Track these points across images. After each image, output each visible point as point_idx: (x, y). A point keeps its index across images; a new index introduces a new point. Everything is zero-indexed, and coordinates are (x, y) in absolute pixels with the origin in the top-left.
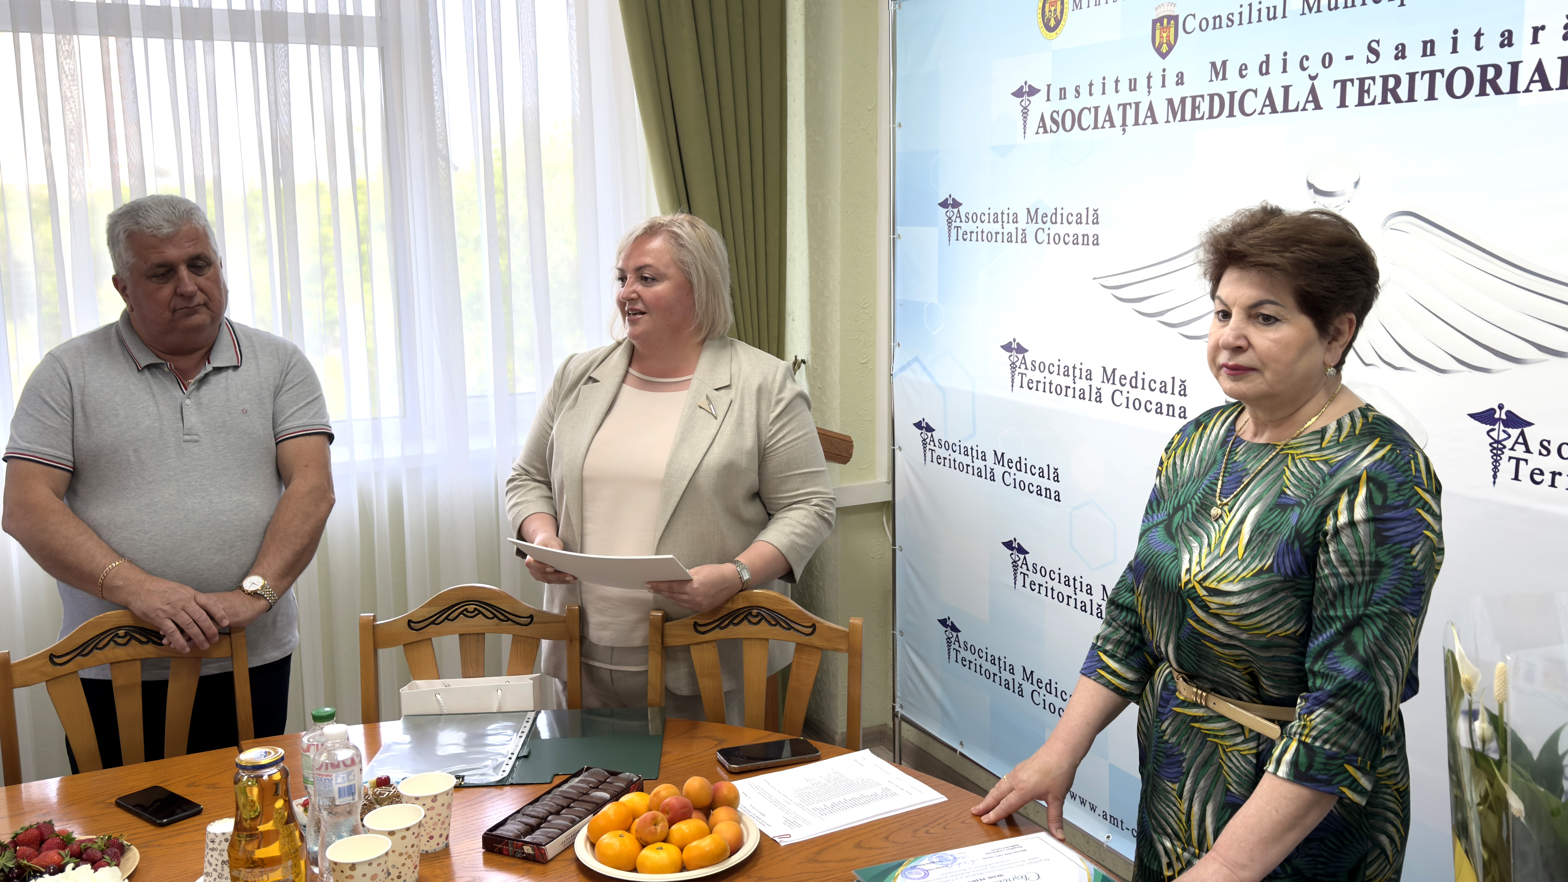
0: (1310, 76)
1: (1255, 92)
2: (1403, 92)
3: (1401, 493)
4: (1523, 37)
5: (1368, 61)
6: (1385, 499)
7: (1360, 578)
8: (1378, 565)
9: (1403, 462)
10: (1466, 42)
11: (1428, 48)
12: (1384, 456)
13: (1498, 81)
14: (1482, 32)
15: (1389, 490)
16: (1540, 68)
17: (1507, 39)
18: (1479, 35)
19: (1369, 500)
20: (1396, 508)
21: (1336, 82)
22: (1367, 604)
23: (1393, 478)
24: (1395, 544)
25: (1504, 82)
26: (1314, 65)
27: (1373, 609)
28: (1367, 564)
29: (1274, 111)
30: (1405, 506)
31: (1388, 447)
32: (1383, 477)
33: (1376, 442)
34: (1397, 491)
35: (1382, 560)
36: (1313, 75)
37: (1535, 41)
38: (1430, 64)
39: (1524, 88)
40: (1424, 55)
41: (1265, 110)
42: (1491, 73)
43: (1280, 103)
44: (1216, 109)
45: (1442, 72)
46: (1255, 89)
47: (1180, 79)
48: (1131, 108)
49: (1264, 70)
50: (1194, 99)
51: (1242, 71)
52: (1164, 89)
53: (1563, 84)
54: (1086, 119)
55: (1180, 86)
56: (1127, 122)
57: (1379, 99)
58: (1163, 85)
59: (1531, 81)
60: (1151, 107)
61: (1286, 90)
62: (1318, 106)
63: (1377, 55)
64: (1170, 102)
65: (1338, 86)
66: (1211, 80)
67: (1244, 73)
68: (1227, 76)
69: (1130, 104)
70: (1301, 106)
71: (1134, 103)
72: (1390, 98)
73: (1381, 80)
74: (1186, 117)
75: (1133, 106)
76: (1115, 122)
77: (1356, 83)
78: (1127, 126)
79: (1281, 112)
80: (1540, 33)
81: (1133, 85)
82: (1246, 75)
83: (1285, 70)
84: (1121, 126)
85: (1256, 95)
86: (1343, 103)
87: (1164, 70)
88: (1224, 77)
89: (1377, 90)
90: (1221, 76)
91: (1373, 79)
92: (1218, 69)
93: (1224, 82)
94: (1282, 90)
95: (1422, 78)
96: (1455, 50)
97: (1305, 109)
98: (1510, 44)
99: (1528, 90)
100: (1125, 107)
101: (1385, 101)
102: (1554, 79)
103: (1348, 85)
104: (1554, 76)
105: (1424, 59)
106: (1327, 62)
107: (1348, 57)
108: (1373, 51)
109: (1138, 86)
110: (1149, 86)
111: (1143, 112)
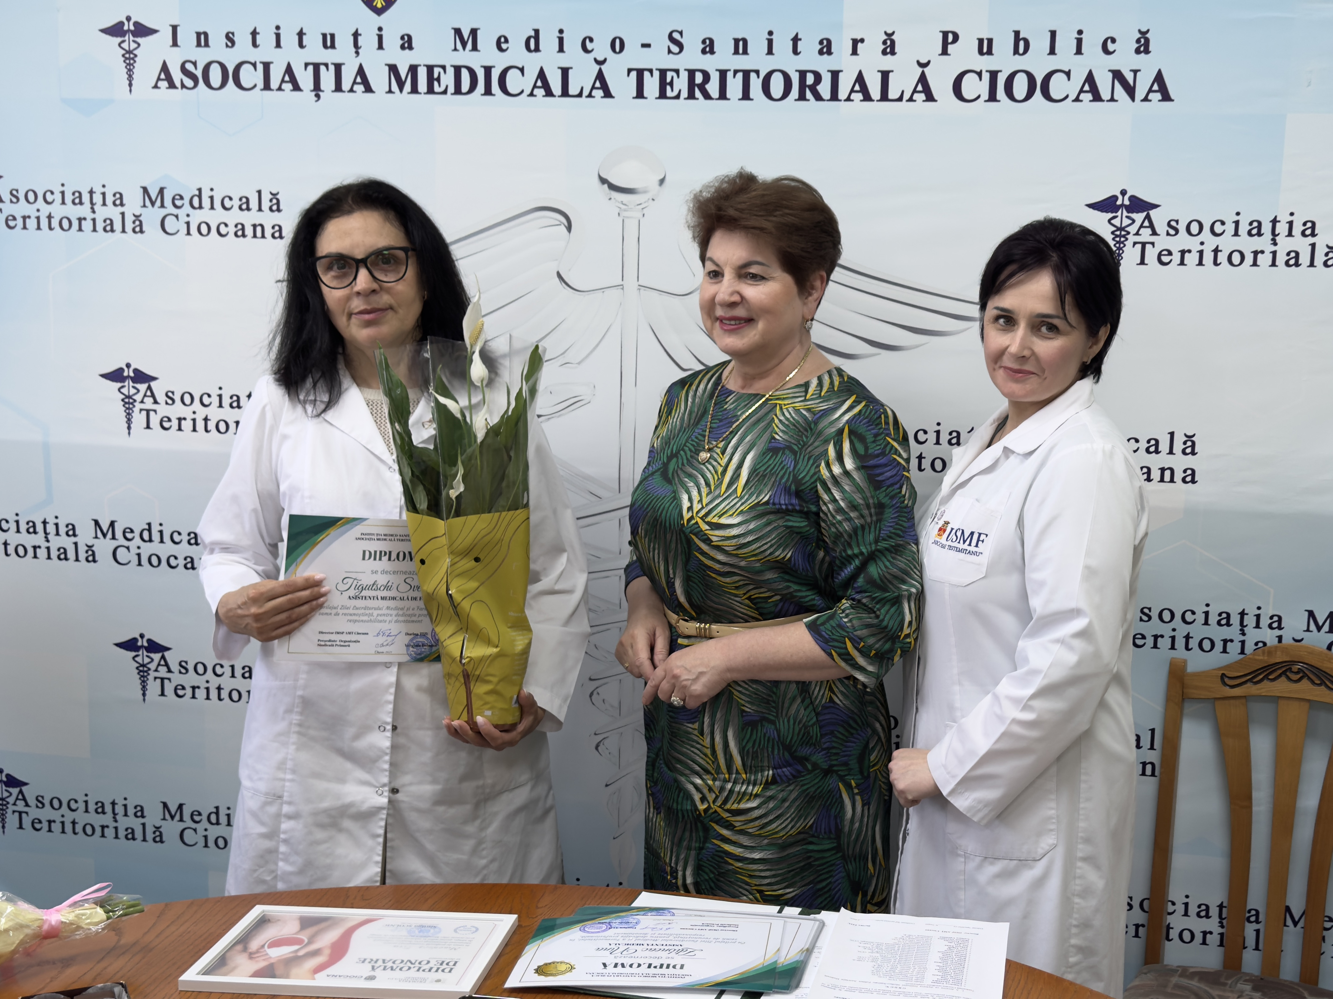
0: (595, 60)
1: (522, 70)
2: (713, 87)
4: (842, 47)
5: (670, 52)
10: (783, 45)
11: (741, 46)
13: (819, 88)
14: (799, 37)
16: (860, 79)
17: (826, 48)
18: (796, 40)
21: (630, 71)
25: (825, 89)
26: (601, 49)
29: (549, 93)
36: (600, 58)
37: (855, 52)
38: (743, 62)
39: (845, 97)
40: (736, 52)
41: (536, 91)
42: (810, 79)
43: (556, 88)
44: (465, 85)
45: (757, 72)
46: (521, 66)
47: (407, 43)
48: (328, 69)
49: (532, 46)
50: (430, 69)
51: (501, 43)
52: (380, 51)
53: (884, 97)
54: (249, 76)
55: (407, 51)
56: (323, 87)
57: (685, 94)
58: (380, 47)
59: (852, 91)
60: (361, 71)
61: (565, 72)
62: (608, 94)
63: (681, 46)
64: (393, 69)
65: (634, 74)
66: (455, 49)
67: (504, 46)
68: (479, 47)
69: (326, 65)
70: (586, 93)
71: (332, 64)
72: (698, 93)
73: (686, 73)
74: (420, 90)
75: (332, 68)
76: (301, 85)
77: (656, 74)
78: (323, 91)
79: (559, 96)
80: (860, 45)
81: (329, 41)
82: (508, 48)
83: (561, 50)
84: (312, 91)
85: (523, 74)
86: (640, 94)
87: (380, 29)
88: (475, 48)
89: (681, 84)
90: (469, 46)
91: (677, 71)
92: (466, 38)
93: (475, 53)
94: (560, 71)
95: (734, 77)
96: (770, 52)
97: (590, 95)
98: (829, 53)
99: (848, 99)
100: (316, 67)
101: (691, 96)
102: (875, 90)
103: (647, 74)
104: (875, 88)
105: (737, 57)
106: (617, 48)
107: (644, 46)
108: (676, 42)
109: (337, 43)
110: (356, 45)
111: (348, 76)
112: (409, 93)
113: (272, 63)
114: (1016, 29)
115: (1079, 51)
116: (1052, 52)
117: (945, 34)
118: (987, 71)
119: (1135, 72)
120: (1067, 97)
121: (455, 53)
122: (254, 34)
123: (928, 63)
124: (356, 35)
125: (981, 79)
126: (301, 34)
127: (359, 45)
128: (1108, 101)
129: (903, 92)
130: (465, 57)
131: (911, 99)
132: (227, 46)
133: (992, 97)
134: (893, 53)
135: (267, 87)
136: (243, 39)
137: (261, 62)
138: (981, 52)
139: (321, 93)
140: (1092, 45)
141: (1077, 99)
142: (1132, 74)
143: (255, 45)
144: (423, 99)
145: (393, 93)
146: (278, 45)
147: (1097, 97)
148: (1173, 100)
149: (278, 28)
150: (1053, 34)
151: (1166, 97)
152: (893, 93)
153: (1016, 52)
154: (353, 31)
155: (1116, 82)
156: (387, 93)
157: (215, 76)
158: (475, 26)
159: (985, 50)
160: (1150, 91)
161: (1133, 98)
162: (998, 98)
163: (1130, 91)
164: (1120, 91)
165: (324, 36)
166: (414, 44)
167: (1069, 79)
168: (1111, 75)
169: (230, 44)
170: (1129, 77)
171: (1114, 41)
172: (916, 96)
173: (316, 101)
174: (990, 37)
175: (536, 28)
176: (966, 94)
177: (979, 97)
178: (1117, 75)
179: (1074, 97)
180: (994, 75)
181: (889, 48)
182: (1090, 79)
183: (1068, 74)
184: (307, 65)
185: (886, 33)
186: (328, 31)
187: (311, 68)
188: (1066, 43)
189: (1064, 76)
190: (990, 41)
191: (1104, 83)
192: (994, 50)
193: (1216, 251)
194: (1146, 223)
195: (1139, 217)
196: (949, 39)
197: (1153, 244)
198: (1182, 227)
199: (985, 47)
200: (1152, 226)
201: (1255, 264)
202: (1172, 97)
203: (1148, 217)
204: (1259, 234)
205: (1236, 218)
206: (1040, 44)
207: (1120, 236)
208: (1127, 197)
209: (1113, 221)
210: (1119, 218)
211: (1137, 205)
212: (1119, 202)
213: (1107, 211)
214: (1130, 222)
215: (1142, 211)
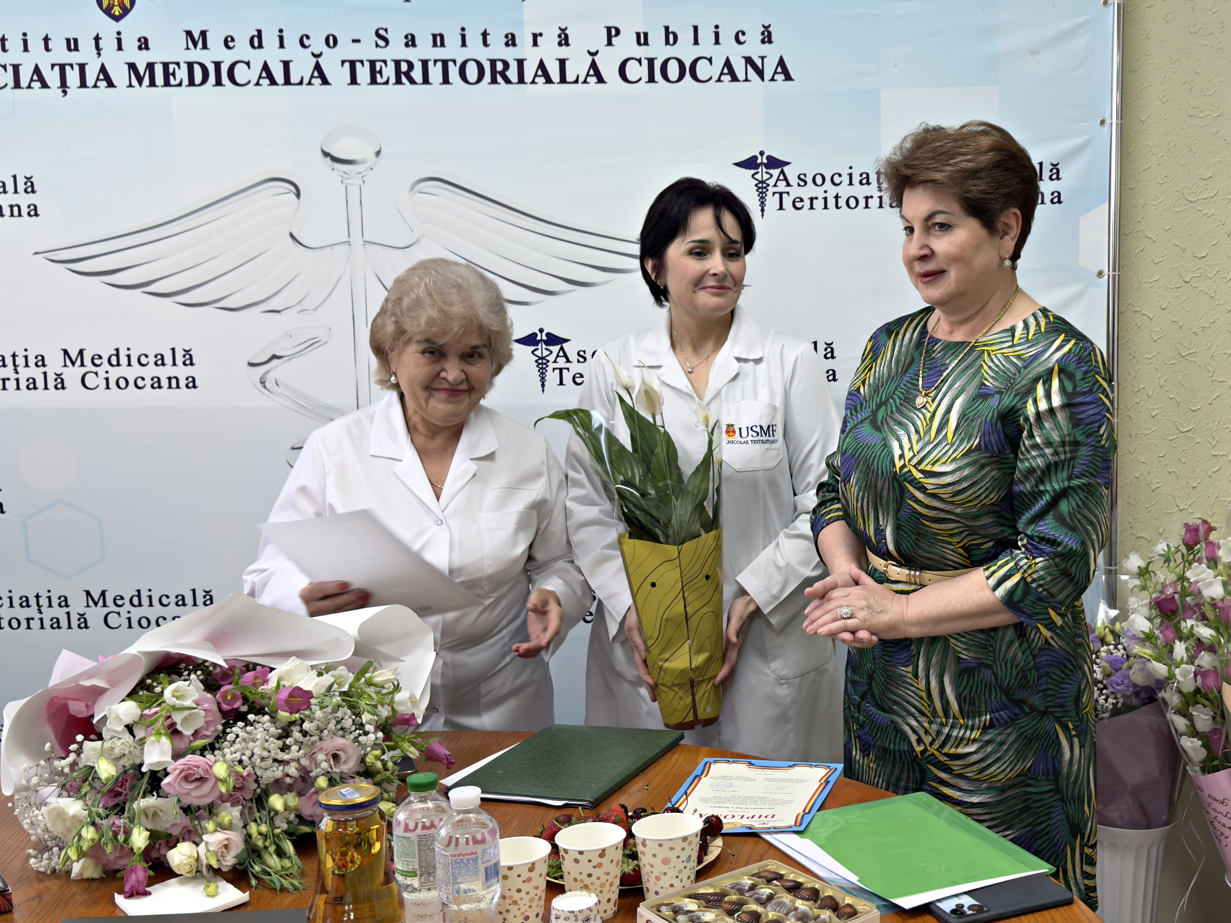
0: (313, 54)
1: (248, 64)
2: (417, 74)
3: (1087, 381)
4: (524, 39)
5: (377, 45)
6: (1075, 386)
7: (1062, 457)
8: (1076, 444)
9: (1085, 354)
10: (474, 39)
11: (438, 40)
12: (1070, 349)
13: (507, 73)
14: (488, 32)
15: (1077, 378)
16: (542, 65)
17: (511, 41)
18: (485, 35)
19: (1062, 388)
20: (1085, 393)
21: (343, 62)
22: (1070, 479)
23: (1079, 368)
24: (1087, 425)
25: (512, 73)
26: (317, 44)
27: (1075, 482)
28: (1067, 443)
29: (273, 82)
30: (1090, 392)
31: (1073, 342)
32: (1071, 368)
33: (1062, 337)
34: (1083, 379)
35: (1079, 439)
36: (317, 52)
37: (535, 44)
38: (441, 53)
39: (531, 80)
40: (435, 45)
41: (262, 81)
42: (500, 66)
43: (279, 76)
44: (198, 78)
45: (454, 61)
46: (246, 61)
47: (144, 44)
48: (72, 69)
49: (256, 43)
50: (166, 65)
51: (228, 42)
52: (120, 52)
53: (563, 80)
55: (144, 51)
56: (68, 84)
57: (393, 80)
58: (120, 48)
59: (536, 75)
60: (103, 70)
61: (286, 65)
62: (325, 82)
63: (387, 41)
64: (132, 67)
65: (347, 65)
66: (188, 48)
67: (231, 44)
68: (209, 46)
69: (71, 66)
70: (306, 81)
71: (77, 64)
72: (404, 79)
73: (393, 63)
74: (157, 83)
75: (76, 68)
76: (49, 83)
77: (367, 64)
78: (69, 88)
79: (282, 85)
80: (539, 38)
81: (72, 45)
82: (234, 46)
83: (282, 46)
84: (59, 88)
85: (249, 67)
86: (354, 81)
87: (119, 33)
88: (205, 47)
89: (389, 72)
90: (200, 45)
91: (385, 62)
92: (196, 39)
93: (205, 51)
94: (282, 64)
95: (435, 65)
96: (464, 44)
97: (310, 83)
98: (514, 44)
99: (533, 82)
100: (62, 67)
101: (399, 82)
102: (555, 75)
103: (358, 65)
104: (554, 73)
105: (435, 49)
106: (331, 43)
107: (354, 41)
108: (382, 37)
109: (80, 47)
110: (97, 47)
111: (91, 75)
112: (147, 87)
113: (21, 65)
114: (666, 24)
115: (717, 42)
116: (696, 42)
117: (609, 29)
118: (645, 58)
119: (763, 58)
120: (711, 78)
121: (188, 51)
122: (3, 40)
123: (597, 52)
124: (97, 39)
125: (641, 64)
126: (46, 40)
127: (101, 47)
128: (743, 81)
129: (578, 76)
130: (197, 55)
131: (585, 82)
133: (651, 79)
134: (567, 44)
135: (17, 85)
137: (10, 65)
138: (639, 43)
139: (67, 90)
140: (727, 37)
141: (719, 80)
142: (760, 60)
143: (4, 49)
144: (160, 91)
145: (133, 87)
146: (26, 49)
147: (735, 78)
148: (793, 80)
149: (25, 34)
150: (696, 28)
151: (788, 77)
152: (570, 77)
153: (667, 42)
154: (94, 35)
155: (749, 67)
156: (128, 87)
158: (204, 29)
159: (642, 41)
160: (775, 72)
161: (763, 79)
162: (656, 79)
163: (760, 73)
164: (751, 73)
165: (68, 41)
166: (150, 45)
167: (711, 64)
168: (743, 61)
170: (759, 62)
171: (743, 33)
172: (589, 79)
173: (64, 96)
174: (645, 31)
175: (259, 28)
176: (630, 76)
177: (640, 79)
178: (749, 61)
179: (717, 78)
180: (651, 61)
181: (564, 40)
182: (728, 64)
183: (710, 60)
184: (53, 66)
185: (560, 28)
186: (71, 36)
187: (57, 68)
188: (706, 36)
189: (707, 62)
190: (646, 34)
191: (739, 67)
192: (650, 42)
193: (837, 197)
194: (782, 177)
195: (776, 172)
196: (612, 33)
197: (788, 193)
198: (809, 179)
199: (642, 39)
200: (786, 179)
201: (867, 207)
202: (793, 77)
203: (782, 172)
204: (868, 183)
205: (850, 171)
206: (685, 37)
207: (762, 188)
208: (764, 157)
209: (756, 176)
210: (760, 174)
211: (773, 163)
212: (759, 161)
213: (750, 169)
214: (769, 176)
215: (778, 168)
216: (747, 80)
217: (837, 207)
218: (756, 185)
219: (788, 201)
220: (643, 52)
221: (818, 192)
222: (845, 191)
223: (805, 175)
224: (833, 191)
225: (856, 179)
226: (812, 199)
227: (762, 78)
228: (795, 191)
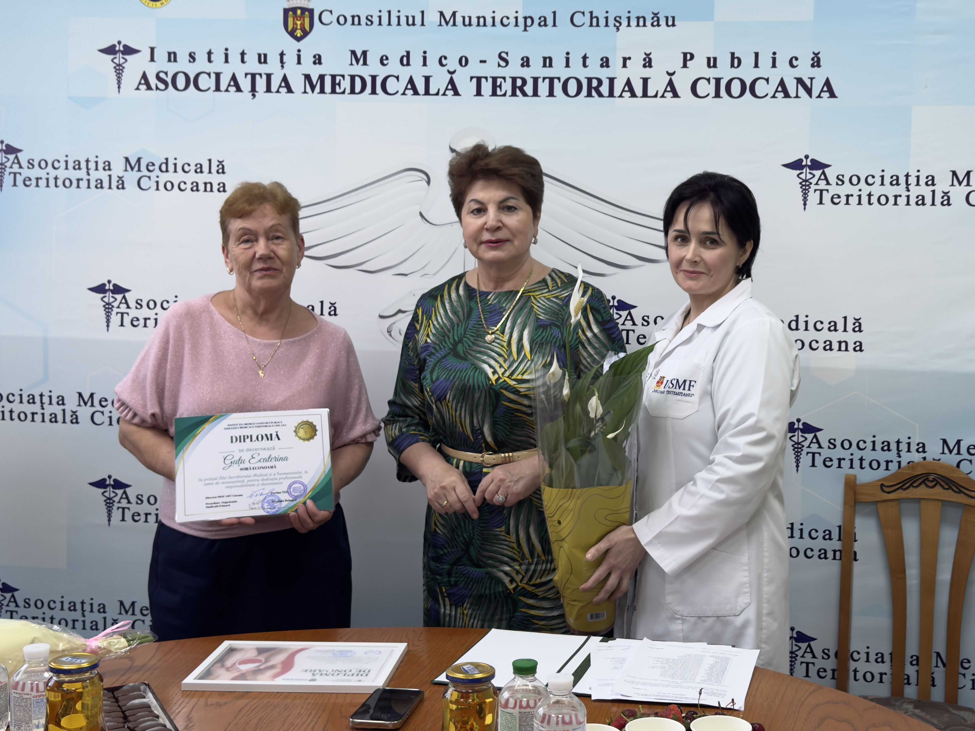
0: (448, 71)
1: (397, 78)
2: (529, 89)
4: (616, 62)
5: (499, 65)
10: (576, 61)
11: (548, 62)
13: (600, 89)
14: (587, 56)
16: (628, 83)
17: (605, 63)
18: (585, 58)
21: (472, 78)
25: (604, 89)
26: (452, 63)
29: (416, 93)
36: (452, 70)
37: (625, 66)
38: (549, 72)
39: (619, 95)
40: (545, 66)
41: (407, 92)
42: (595, 83)
43: (421, 88)
44: (358, 88)
45: (559, 79)
46: (396, 75)
47: (318, 60)
48: (261, 77)
49: (405, 62)
50: (333, 77)
51: (383, 60)
52: (299, 66)
53: (645, 94)
54: (205, 82)
55: (318, 65)
56: (257, 89)
57: (509, 93)
58: (299, 62)
59: (623, 91)
60: (285, 79)
61: (427, 79)
62: (456, 93)
63: (507, 62)
64: (308, 77)
65: (475, 80)
67: (385, 62)
68: (368, 63)
69: (260, 75)
70: (441, 92)
71: (265, 74)
72: (518, 92)
73: (511, 80)
74: (326, 91)
75: (264, 77)
76: (242, 88)
77: (490, 80)
78: (257, 92)
79: (423, 95)
80: (628, 61)
82: (388, 64)
83: (425, 64)
84: (249, 92)
85: (398, 80)
86: (479, 93)
87: (299, 51)
88: (365, 63)
89: (507, 86)
90: (361, 62)
91: (504, 78)
92: (359, 57)
93: (365, 67)
94: (424, 79)
95: (543, 81)
96: (567, 65)
97: (444, 94)
98: (608, 66)
99: (621, 96)
100: (253, 76)
101: (514, 94)
102: (639, 91)
103: (483, 80)
104: (638, 89)
105: (545, 69)
106: (464, 63)
107: (482, 62)
108: (503, 59)
109: (268, 60)
110: (282, 62)
111: (276, 82)
112: (318, 93)
113: (222, 73)
114: (732, 51)
115: (774, 66)
116: (756, 66)
117: (685, 54)
118: (713, 78)
119: (812, 79)
120: (767, 95)
121: (351, 66)
122: (210, 53)
123: (674, 73)
124: (282, 55)
125: (709, 83)
126: (243, 54)
127: (284, 61)
128: (794, 97)
129: (657, 92)
130: (359, 70)
131: (663, 96)
132: (190, 61)
133: (717, 95)
134: (650, 66)
135: (218, 89)
136: (202, 57)
137: (214, 73)
138: (709, 66)
139: (256, 94)
140: (783, 62)
141: (774, 97)
142: (809, 80)
143: (210, 61)
144: (328, 97)
145: (307, 93)
146: (227, 61)
147: (787, 95)
148: (837, 97)
149: (227, 49)
150: (757, 55)
151: (832, 95)
152: (651, 92)
153: (732, 66)
154: (280, 52)
155: (799, 86)
156: (303, 93)
157: (181, 82)
158: (365, 49)
159: (712, 64)
160: (822, 91)
162: (721, 95)
163: (809, 91)
164: (802, 92)
165: (260, 55)
166: (322, 61)
167: (768, 83)
168: (795, 81)
169: (192, 60)
170: (808, 83)
171: (797, 59)
172: (666, 94)
173: (253, 99)
174: (715, 56)
175: (408, 50)
176: (700, 92)
177: (708, 95)
178: (800, 81)
179: (772, 95)
180: (718, 81)
181: (648, 63)
182: (782, 83)
183: (767, 80)
184: (246, 74)
185: (645, 53)
186: (262, 52)
187: (249, 77)
188: (765, 61)
189: (765, 82)
190: (715, 59)
191: (791, 86)
192: (718, 65)
193: (870, 195)
194: (823, 177)
195: (818, 173)
196: (687, 57)
197: (827, 190)
198: (846, 179)
199: (712, 63)
200: (826, 179)
201: (896, 204)
202: (837, 95)
203: (823, 173)
204: (898, 184)
205: (882, 174)
206: (748, 61)
207: (805, 185)
208: (809, 160)
209: (800, 176)
210: (804, 174)
211: (816, 165)
212: (804, 163)
213: (796, 169)
214: (812, 176)
215: (820, 169)
216: (797, 97)
217: (870, 203)
218: (800, 183)
219: (827, 197)
220: (712, 73)
221: (854, 191)
222: (877, 190)
223: (843, 176)
224: (866, 190)
225: (887, 180)
226: (848, 196)
227: (810, 96)
228: (834, 189)
